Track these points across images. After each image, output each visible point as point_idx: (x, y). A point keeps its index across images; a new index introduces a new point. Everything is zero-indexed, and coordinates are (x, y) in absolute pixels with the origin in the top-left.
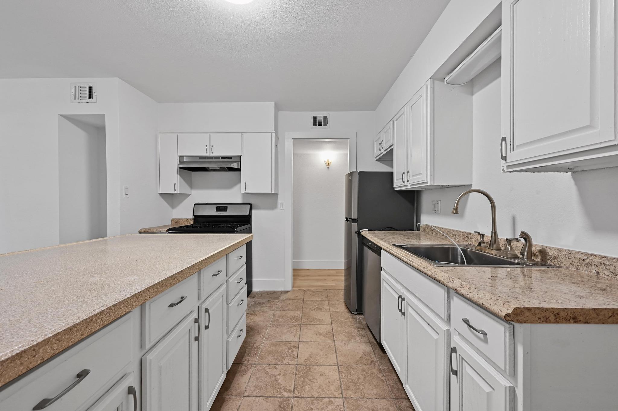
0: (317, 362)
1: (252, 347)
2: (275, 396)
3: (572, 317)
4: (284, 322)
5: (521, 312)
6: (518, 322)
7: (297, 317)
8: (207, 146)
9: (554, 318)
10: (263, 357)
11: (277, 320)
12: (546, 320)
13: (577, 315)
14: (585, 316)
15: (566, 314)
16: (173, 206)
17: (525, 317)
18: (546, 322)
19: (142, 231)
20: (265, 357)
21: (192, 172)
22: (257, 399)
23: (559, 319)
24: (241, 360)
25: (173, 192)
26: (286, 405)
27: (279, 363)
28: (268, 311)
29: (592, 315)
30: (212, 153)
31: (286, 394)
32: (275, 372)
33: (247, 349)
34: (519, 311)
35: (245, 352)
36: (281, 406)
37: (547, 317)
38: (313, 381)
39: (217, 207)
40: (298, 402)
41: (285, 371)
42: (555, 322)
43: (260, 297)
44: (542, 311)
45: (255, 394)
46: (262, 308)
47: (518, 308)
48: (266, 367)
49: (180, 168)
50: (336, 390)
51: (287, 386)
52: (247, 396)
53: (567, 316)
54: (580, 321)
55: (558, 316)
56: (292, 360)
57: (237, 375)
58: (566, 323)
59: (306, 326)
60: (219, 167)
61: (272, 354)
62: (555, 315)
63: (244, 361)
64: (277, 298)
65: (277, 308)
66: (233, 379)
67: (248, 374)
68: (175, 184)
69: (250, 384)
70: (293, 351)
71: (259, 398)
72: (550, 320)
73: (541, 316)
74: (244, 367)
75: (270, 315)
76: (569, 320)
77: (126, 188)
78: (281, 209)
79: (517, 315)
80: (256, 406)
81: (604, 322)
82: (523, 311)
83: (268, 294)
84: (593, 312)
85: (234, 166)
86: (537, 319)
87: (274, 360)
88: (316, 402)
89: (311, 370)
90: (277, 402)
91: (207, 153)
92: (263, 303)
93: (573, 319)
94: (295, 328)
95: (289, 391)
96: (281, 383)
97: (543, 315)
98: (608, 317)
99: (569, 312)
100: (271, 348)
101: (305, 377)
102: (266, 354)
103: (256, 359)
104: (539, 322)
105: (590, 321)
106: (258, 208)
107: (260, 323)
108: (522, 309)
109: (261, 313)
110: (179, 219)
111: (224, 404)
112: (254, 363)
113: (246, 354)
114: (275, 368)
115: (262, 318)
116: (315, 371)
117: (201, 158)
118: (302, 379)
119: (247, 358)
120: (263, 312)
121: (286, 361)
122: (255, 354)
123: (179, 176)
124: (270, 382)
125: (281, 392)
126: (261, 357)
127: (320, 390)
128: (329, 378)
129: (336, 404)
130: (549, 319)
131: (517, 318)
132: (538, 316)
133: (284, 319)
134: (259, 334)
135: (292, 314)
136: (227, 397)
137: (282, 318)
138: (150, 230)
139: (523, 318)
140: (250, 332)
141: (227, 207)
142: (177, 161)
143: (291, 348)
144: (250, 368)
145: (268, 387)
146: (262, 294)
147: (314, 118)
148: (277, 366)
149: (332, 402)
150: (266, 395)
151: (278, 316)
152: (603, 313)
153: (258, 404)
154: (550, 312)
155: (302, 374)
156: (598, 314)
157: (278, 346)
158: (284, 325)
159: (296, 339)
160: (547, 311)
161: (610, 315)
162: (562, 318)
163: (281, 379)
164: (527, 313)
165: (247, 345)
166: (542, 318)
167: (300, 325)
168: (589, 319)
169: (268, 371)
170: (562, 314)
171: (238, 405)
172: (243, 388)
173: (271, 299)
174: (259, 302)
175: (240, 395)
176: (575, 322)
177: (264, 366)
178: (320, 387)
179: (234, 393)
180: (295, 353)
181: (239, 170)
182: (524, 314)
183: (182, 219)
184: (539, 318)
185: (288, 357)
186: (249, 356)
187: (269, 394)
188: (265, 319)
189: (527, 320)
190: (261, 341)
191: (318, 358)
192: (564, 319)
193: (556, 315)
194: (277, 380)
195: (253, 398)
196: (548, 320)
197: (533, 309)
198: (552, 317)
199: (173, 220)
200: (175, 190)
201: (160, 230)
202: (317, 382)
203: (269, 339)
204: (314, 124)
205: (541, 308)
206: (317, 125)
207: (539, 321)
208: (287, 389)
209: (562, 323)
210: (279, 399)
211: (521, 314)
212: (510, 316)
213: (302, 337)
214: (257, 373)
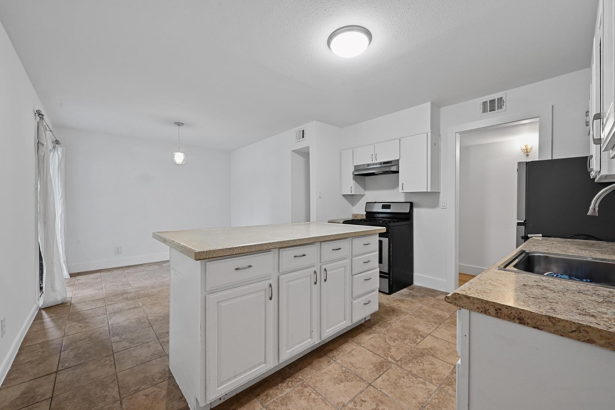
0: (434, 354)
1: (385, 322)
2: (381, 356)
3: (517, 317)
4: (426, 316)
5: (459, 298)
6: (456, 306)
7: (443, 316)
8: (372, 155)
9: (495, 312)
10: (389, 331)
11: (421, 312)
12: (486, 312)
13: (524, 316)
14: (534, 320)
15: (510, 312)
16: (353, 204)
17: (463, 303)
18: (485, 313)
19: (330, 221)
20: (391, 332)
21: (366, 177)
22: (368, 351)
23: (501, 315)
24: (372, 326)
25: (351, 194)
26: (386, 365)
27: (400, 340)
28: (417, 303)
29: (545, 322)
30: (376, 160)
31: (390, 359)
32: (392, 343)
33: (380, 322)
34: (457, 296)
35: (378, 323)
36: (382, 363)
37: (487, 309)
38: (420, 364)
39: (383, 205)
40: (396, 368)
41: (400, 347)
42: (495, 316)
43: (417, 291)
44: (482, 303)
45: (368, 348)
46: (413, 300)
47: (457, 293)
48: (387, 338)
49: (355, 175)
50: (436, 380)
51: (395, 356)
52: (362, 347)
53: (511, 314)
54: (528, 324)
55: (500, 311)
56: (412, 343)
57: (364, 333)
58: (508, 321)
59: (446, 326)
60: (382, 172)
61: (398, 333)
62: (496, 309)
63: (374, 328)
64: (434, 296)
65: (427, 304)
66: (360, 334)
67: (372, 336)
68: (351, 187)
69: (369, 342)
70: (418, 338)
71: (369, 352)
72: (489, 313)
73: (480, 306)
74: (371, 331)
75: (416, 306)
76: (514, 319)
77: (320, 192)
78: (443, 207)
79: (455, 299)
80: (365, 354)
81: (563, 334)
82: (462, 297)
83: (426, 291)
84: (548, 320)
85: (394, 169)
86: (476, 308)
87: (396, 337)
88: (411, 376)
89: (424, 357)
90: (381, 360)
91: (372, 160)
92: (417, 296)
93: (519, 319)
94: (433, 324)
95: (395, 359)
96: (391, 352)
97: (482, 306)
98: (570, 331)
99: (513, 311)
100: (400, 329)
101: (414, 358)
102: (393, 330)
103: (384, 330)
104: (478, 312)
105: (542, 327)
106: (419, 206)
107: (403, 309)
108: (460, 295)
109: (409, 303)
110: (357, 214)
111: (346, 343)
112: (380, 331)
113: (378, 324)
114: (394, 342)
115: (407, 306)
116: (427, 359)
117: (368, 165)
118: (411, 358)
119: (377, 327)
120: (412, 302)
121: (407, 341)
122: (385, 327)
123: (354, 181)
124: (383, 347)
125: (387, 356)
126: (388, 331)
127: (421, 371)
128: (437, 370)
129: (428, 387)
130: (489, 311)
131: (456, 302)
132: (477, 306)
133: (428, 314)
134: (397, 316)
135: (439, 312)
136: (350, 341)
137: (427, 312)
138: (334, 221)
139: (461, 303)
140: (391, 312)
141: (390, 205)
142: (352, 169)
143: (417, 335)
144: (375, 333)
145: (380, 349)
146: (421, 289)
147: (485, 103)
148: (396, 341)
149: (425, 384)
150: (375, 353)
151: (424, 310)
152: (562, 324)
153: (367, 354)
154: (491, 305)
155: (413, 355)
156: (555, 324)
157: (407, 329)
158: (424, 318)
159: (427, 332)
160: (487, 304)
161: (574, 329)
162: (504, 314)
163: (393, 349)
164: (465, 300)
165: (383, 320)
166: (480, 308)
167: (440, 324)
168: (540, 325)
169: (387, 341)
170: (504, 311)
171: (354, 348)
172: (363, 341)
173: (427, 295)
174: (414, 294)
175: (359, 344)
176: (520, 323)
177: (386, 336)
178: (423, 370)
179: (355, 341)
180: (418, 340)
181: (397, 172)
182: (462, 300)
183: (359, 214)
184: (477, 308)
185: (410, 339)
186: (379, 326)
187: (378, 353)
188: (409, 308)
189: (465, 307)
190: (395, 321)
191: (438, 352)
192: (506, 316)
193: (498, 310)
194: (389, 348)
195: (366, 350)
196: (487, 312)
197: (471, 298)
198: (492, 311)
199: (353, 215)
200: (351, 192)
201: (340, 221)
202: (423, 366)
203: (403, 322)
204: (484, 111)
205: (480, 299)
206: (488, 111)
207: (477, 310)
208: (393, 357)
209: (504, 319)
210: (383, 359)
211: (460, 300)
212: (449, 298)
213: (435, 333)
214: (378, 338)
